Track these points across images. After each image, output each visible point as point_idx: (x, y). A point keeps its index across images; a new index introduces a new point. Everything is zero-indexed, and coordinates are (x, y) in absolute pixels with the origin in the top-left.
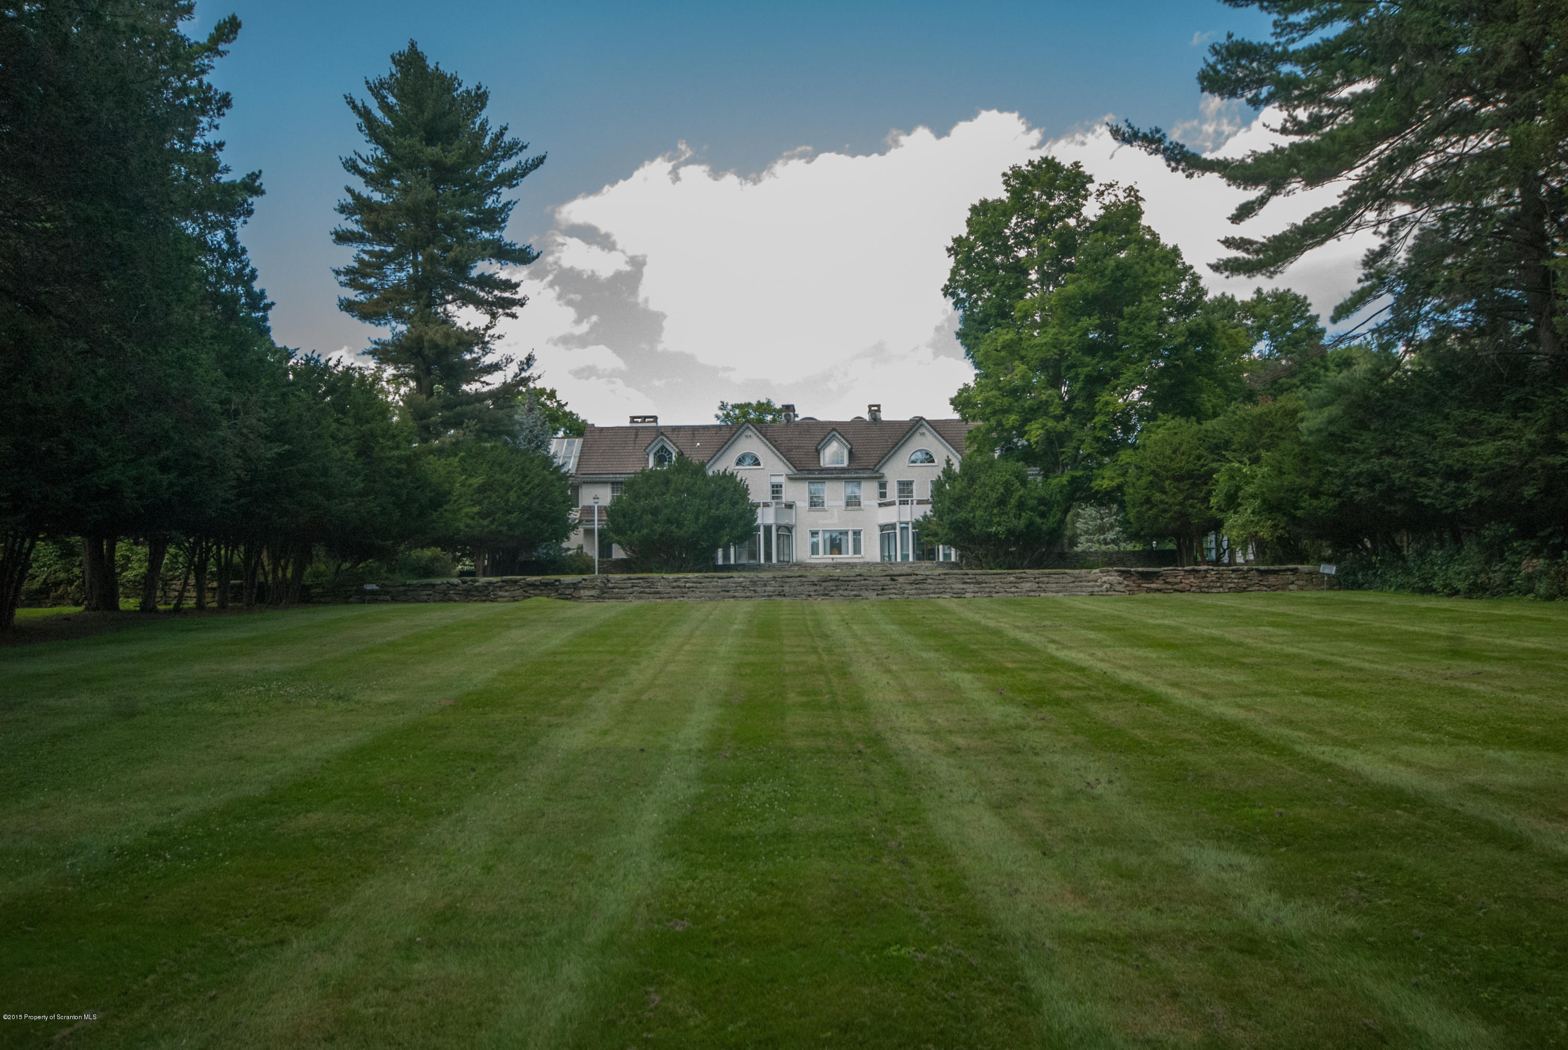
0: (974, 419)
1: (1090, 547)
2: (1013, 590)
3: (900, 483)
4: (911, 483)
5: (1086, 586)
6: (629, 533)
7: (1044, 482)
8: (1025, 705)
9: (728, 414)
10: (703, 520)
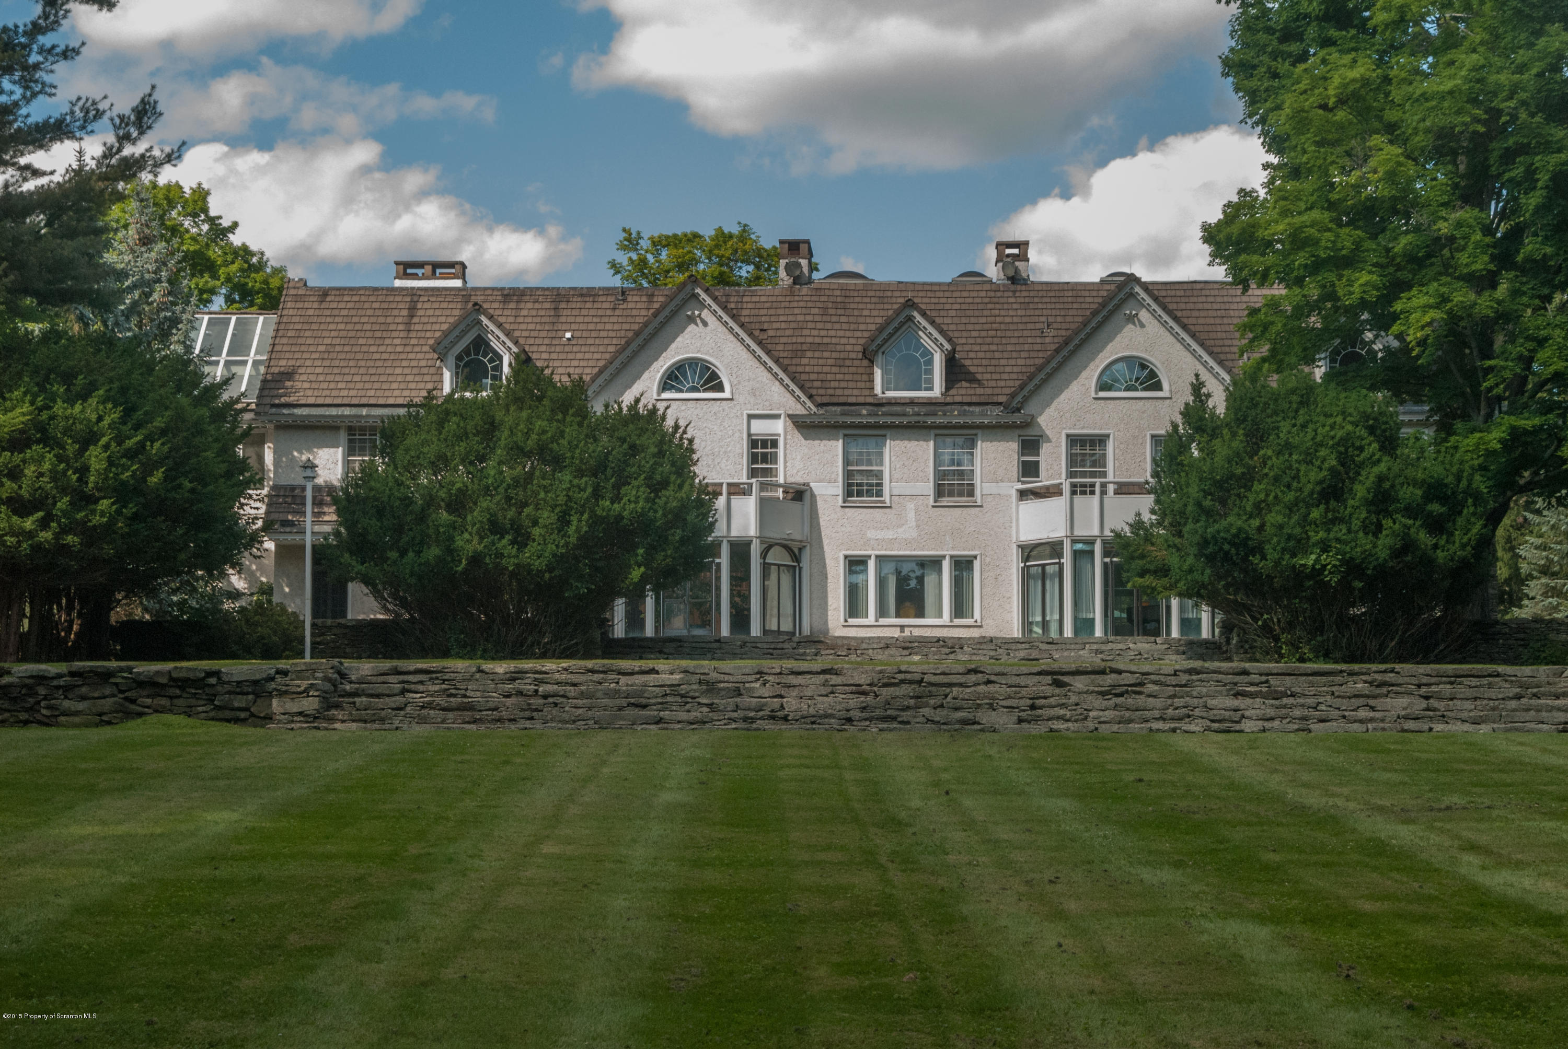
0: (1264, 279)
1: (1556, 608)
2: (1363, 714)
3: (1073, 440)
4: (1101, 440)
5: (1551, 709)
6: (393, 555)
7: (1437, 442)
8: (1410, 1007)
9: (643, 262)
10: (578, 525)
